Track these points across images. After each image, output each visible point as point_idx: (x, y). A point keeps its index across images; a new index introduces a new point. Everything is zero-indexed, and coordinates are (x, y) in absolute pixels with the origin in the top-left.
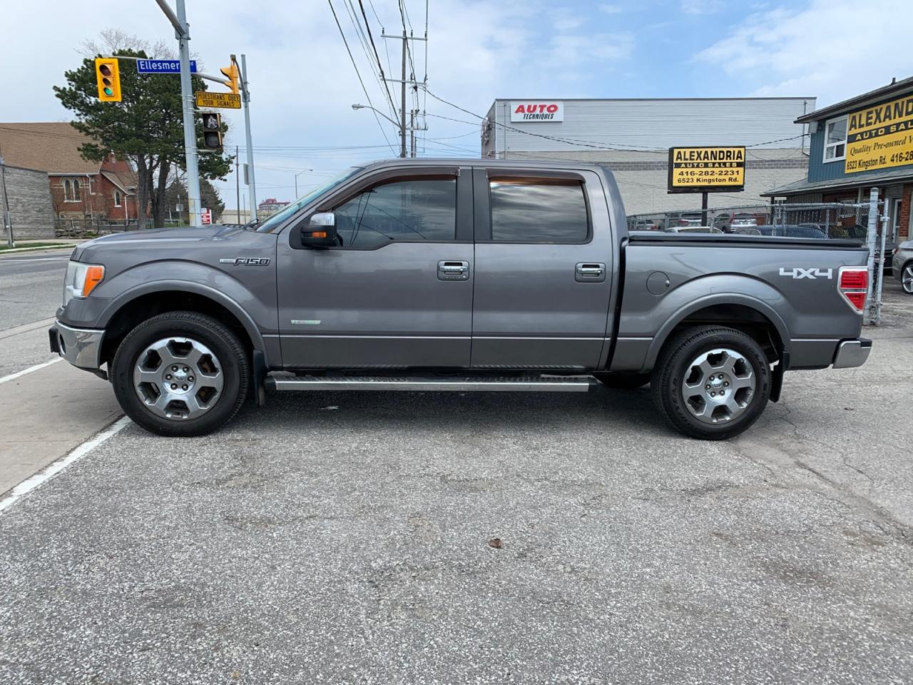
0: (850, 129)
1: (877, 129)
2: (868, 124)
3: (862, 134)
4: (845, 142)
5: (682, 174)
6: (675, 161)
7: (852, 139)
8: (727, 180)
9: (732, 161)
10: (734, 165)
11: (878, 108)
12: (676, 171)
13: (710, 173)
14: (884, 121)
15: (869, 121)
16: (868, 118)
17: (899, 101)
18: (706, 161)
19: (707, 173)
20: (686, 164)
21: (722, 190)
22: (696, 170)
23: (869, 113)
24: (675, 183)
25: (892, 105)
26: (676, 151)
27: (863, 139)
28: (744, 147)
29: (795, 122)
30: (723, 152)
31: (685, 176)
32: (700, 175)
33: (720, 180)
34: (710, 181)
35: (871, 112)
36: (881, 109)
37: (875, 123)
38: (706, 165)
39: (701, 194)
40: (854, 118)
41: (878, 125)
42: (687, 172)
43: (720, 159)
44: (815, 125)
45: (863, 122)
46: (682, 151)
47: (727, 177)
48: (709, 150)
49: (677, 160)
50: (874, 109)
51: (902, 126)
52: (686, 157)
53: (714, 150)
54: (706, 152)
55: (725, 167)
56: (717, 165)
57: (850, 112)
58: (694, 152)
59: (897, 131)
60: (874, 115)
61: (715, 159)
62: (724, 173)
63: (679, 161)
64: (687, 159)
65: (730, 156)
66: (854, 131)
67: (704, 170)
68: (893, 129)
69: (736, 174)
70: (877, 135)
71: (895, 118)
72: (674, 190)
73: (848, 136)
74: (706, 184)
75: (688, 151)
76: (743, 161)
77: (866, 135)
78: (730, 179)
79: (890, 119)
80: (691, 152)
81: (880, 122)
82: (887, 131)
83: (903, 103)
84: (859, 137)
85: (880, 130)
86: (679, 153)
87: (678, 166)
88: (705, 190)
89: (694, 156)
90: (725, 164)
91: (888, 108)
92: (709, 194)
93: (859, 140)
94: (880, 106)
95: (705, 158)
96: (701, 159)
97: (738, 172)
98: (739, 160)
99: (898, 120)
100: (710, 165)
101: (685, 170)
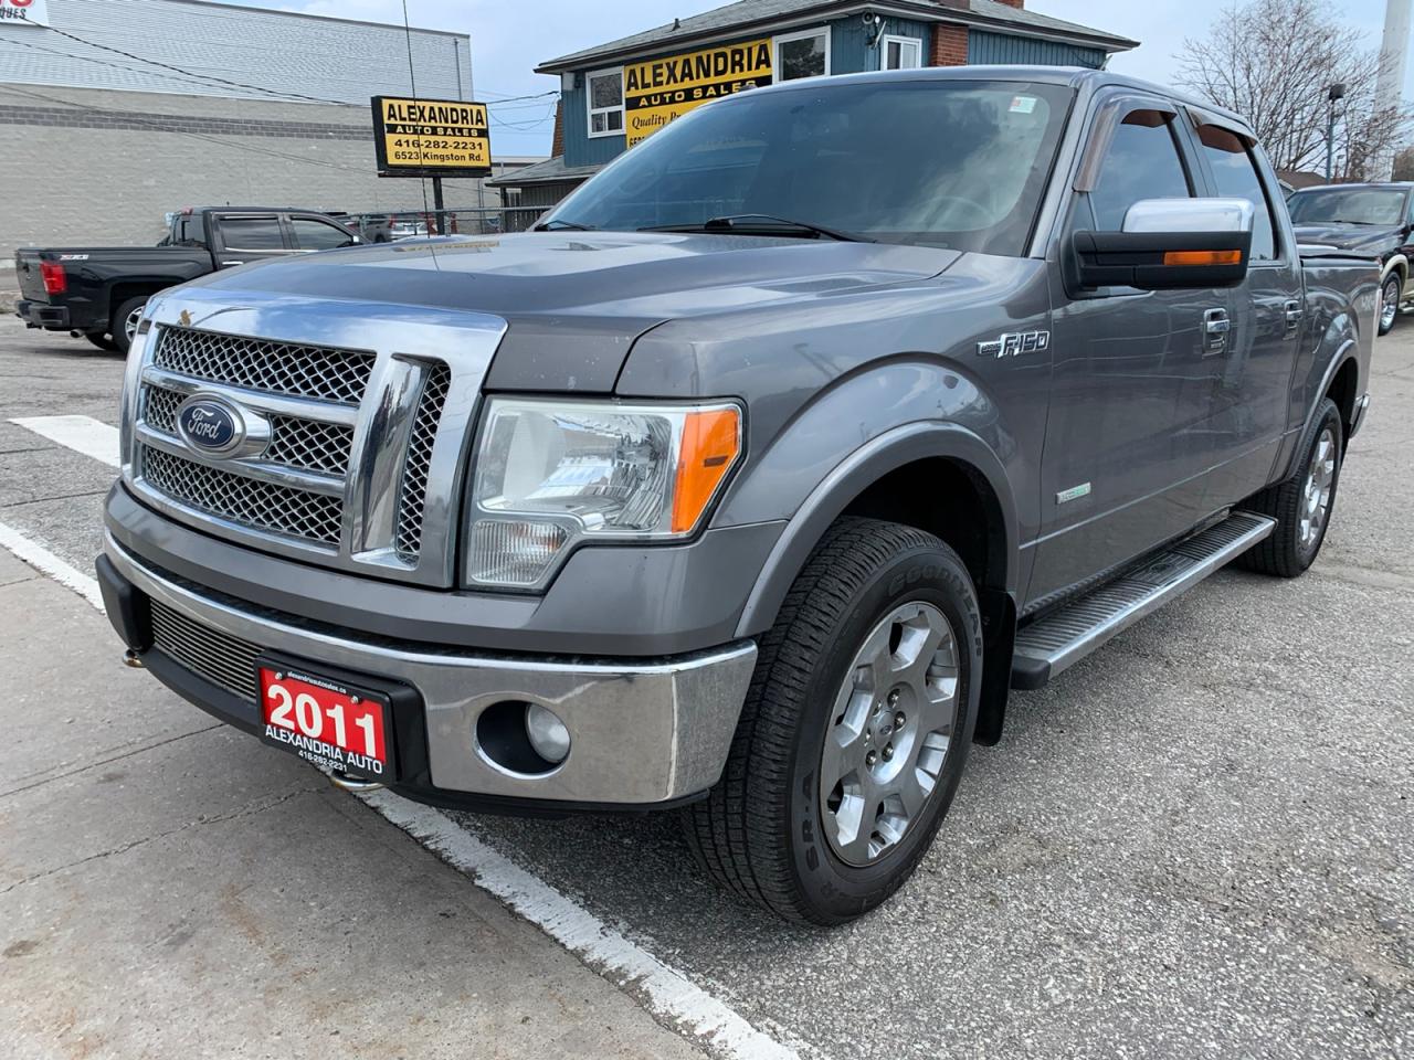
0: (628, 89)
1: (673, 93)
2: (657, 84)
3: (648, 98)
4: (622, 108)
5: (399, 143)
6: (386, 121)
7: (633, 104)
8: (467, 157)
9: (470, 126)
10: (475, 133)
11: (671, 60)
12: (390, 139)
13: (442, 145)
14: (682, 80)
15: (658, 79)
16: (656, 75)
17: (704, 54)
18: (433, 123)
19: (436, 144)
20: (403, 127)
21: (461, 174)
22: (423, 139)
23: (655, 68)
24: (392, 160)
25: (693, 59)
26: (386, 104)
27: (650, 105)
28: (484, 104)
29: (536, 71)
30: (455, 110)
31: (405, 148)
32: (427, 147)
33: (457, 158)
34: (442, 158)
35: (660, 66)
36: (675, 63)
37: (668, 83)
38: (434, 131)
39: (431, 179)
40: (633, 73)
41: (673, 86)
42: (407, 142)
43: (453, 122)
44: (570, 77)
45: (649, 79)
46: (396, 103)
47: (466, 153)
48: (436, 106)
49: (389, 119)
50: (664, 62)
51: (712, 91)
52: (403, 116)
53: (443, 105)
54: (432, 109)
55: (462, 135)
56: (449, 132)
57: (625, 63)
58: (413, 107)
59: (704, 97)
60: (665, 71)
61: (446, 121)
62: (461, 146)
63: (392, 121)
64: (404, 119)
65: (466, 118)
66: (634, 93)
67: (433, 138)
68: (698, 93)
69: (478, 147)
70: (672, 101)
71: (698, 77)
72: (388, 170)
73: (627, 99)
74: (437, 163)
75: (405, 104)
76: (485, 127)
77: (656, 100)
78: (471, 156)
79: (692, 79)
80: (410, 107)
81: (676, 81)
82: (689, 95)
83: (709, 57)
84: (644, 102)
85: (677, 94)
86: (391, 106)
87: (393, 129)
88: (437, 173)
89: (413, 114)
90: (460, 130)
91: (687, 62)
92: (442, 179)
93: (644, 106)
94: (674, 59)
95: (430, 118)
96: (425, 121)
97: (480, 144)
98: (480, 126)
99: (703, 81)
100: (440, 131)
101: (404, 138)
